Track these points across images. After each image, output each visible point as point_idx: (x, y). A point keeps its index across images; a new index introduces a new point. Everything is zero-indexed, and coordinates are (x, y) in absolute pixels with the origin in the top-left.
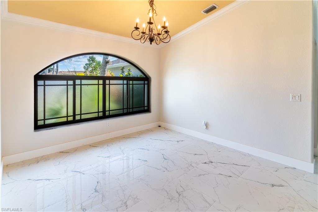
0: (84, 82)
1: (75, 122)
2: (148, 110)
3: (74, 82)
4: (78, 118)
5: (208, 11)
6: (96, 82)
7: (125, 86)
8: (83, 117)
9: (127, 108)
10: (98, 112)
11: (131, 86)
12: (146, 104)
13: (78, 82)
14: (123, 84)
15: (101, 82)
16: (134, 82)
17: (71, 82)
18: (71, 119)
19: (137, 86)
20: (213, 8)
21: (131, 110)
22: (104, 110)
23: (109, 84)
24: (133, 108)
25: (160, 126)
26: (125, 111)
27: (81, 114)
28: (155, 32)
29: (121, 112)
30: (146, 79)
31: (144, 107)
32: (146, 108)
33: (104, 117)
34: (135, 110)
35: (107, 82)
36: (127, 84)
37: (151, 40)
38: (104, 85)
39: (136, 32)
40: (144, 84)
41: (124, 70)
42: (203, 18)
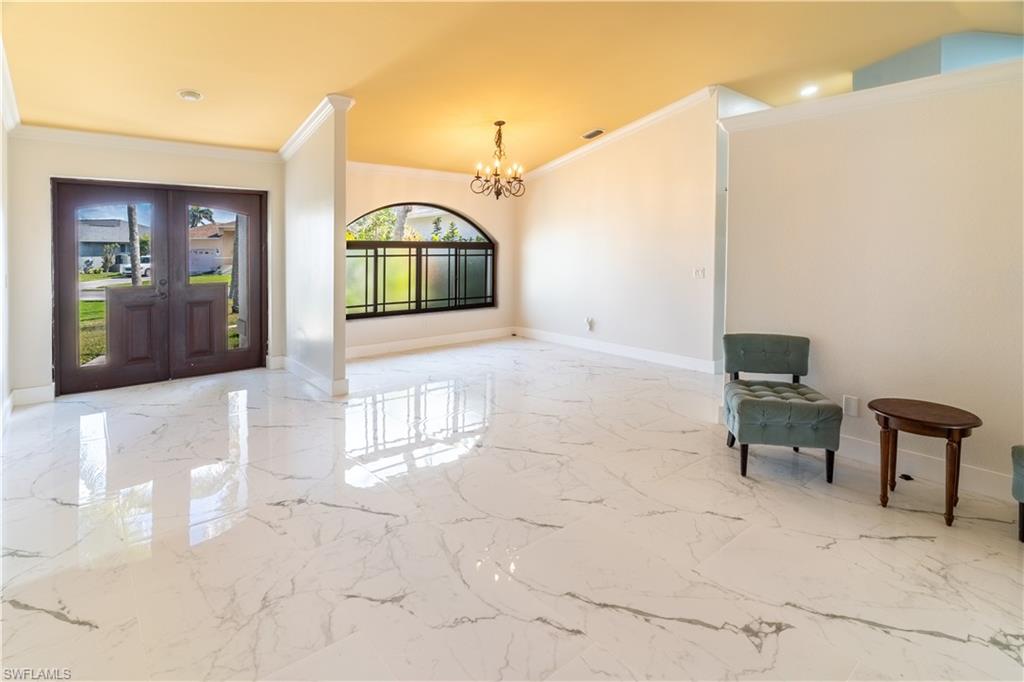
0: (389, 251)
1: (375, 315)
2: (493, 304)
3: (376, 252)
4: (380, 309)
5: (590, 136)
6: (405, 251)
7: (452, 258)
8: (389, 308)
9: (456, 299)
10: (409, 302)
11: (462, 258)
12: (489, 293)
13: (380, 251)
14: (449, 255)
15: (414, 251)
16: (469, 252)
17: (371, 252)
18: (370, 309)
19: (474, 258)
20: (599, 133)
21: (462, 303)
22: (418, 301)
23: (427, 255)
24: (465, 299)
25: (514, 335)
26: (452, 303)
27: (384, 304)
28: (503, 182)
29: (445, 304)
30: (489, 245)
31: (486, 297)
32: (489, 300)
33: (418, 310)
34: (469, 302)
35: (424, 251)
36: (456, 255)
37: (498, 193)
38: (419, 256)
39: (478, 183)
40: (486, 255)
41: (441, 225)
42: (583, 144)
